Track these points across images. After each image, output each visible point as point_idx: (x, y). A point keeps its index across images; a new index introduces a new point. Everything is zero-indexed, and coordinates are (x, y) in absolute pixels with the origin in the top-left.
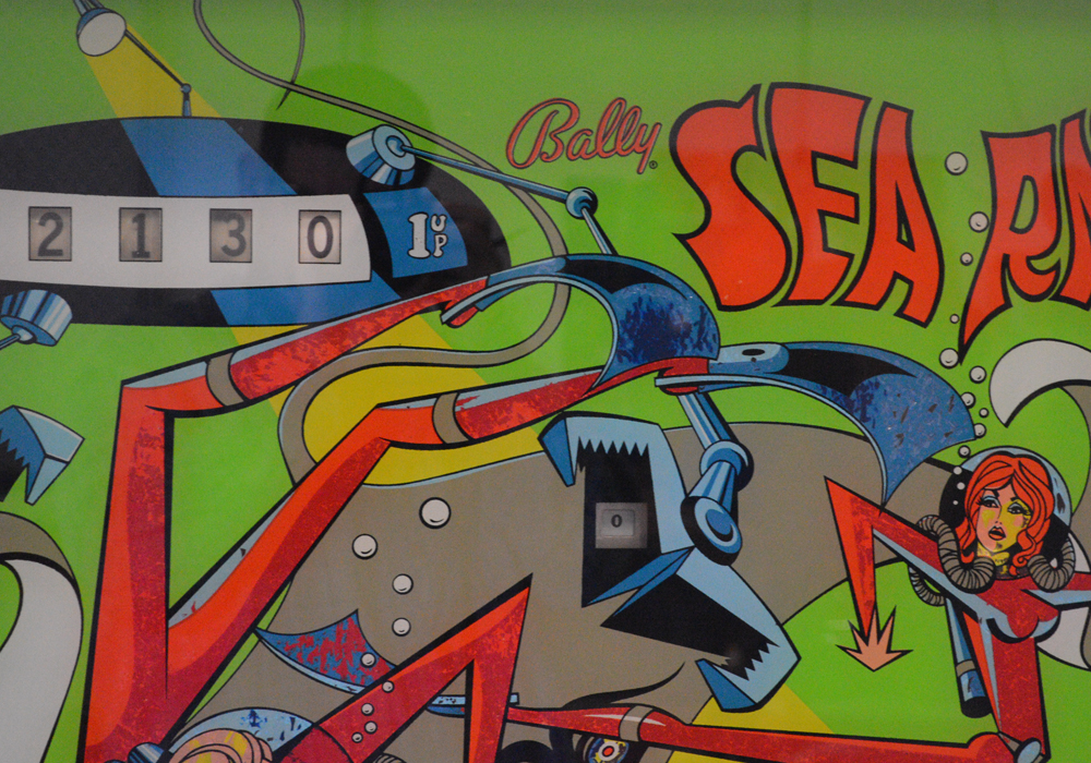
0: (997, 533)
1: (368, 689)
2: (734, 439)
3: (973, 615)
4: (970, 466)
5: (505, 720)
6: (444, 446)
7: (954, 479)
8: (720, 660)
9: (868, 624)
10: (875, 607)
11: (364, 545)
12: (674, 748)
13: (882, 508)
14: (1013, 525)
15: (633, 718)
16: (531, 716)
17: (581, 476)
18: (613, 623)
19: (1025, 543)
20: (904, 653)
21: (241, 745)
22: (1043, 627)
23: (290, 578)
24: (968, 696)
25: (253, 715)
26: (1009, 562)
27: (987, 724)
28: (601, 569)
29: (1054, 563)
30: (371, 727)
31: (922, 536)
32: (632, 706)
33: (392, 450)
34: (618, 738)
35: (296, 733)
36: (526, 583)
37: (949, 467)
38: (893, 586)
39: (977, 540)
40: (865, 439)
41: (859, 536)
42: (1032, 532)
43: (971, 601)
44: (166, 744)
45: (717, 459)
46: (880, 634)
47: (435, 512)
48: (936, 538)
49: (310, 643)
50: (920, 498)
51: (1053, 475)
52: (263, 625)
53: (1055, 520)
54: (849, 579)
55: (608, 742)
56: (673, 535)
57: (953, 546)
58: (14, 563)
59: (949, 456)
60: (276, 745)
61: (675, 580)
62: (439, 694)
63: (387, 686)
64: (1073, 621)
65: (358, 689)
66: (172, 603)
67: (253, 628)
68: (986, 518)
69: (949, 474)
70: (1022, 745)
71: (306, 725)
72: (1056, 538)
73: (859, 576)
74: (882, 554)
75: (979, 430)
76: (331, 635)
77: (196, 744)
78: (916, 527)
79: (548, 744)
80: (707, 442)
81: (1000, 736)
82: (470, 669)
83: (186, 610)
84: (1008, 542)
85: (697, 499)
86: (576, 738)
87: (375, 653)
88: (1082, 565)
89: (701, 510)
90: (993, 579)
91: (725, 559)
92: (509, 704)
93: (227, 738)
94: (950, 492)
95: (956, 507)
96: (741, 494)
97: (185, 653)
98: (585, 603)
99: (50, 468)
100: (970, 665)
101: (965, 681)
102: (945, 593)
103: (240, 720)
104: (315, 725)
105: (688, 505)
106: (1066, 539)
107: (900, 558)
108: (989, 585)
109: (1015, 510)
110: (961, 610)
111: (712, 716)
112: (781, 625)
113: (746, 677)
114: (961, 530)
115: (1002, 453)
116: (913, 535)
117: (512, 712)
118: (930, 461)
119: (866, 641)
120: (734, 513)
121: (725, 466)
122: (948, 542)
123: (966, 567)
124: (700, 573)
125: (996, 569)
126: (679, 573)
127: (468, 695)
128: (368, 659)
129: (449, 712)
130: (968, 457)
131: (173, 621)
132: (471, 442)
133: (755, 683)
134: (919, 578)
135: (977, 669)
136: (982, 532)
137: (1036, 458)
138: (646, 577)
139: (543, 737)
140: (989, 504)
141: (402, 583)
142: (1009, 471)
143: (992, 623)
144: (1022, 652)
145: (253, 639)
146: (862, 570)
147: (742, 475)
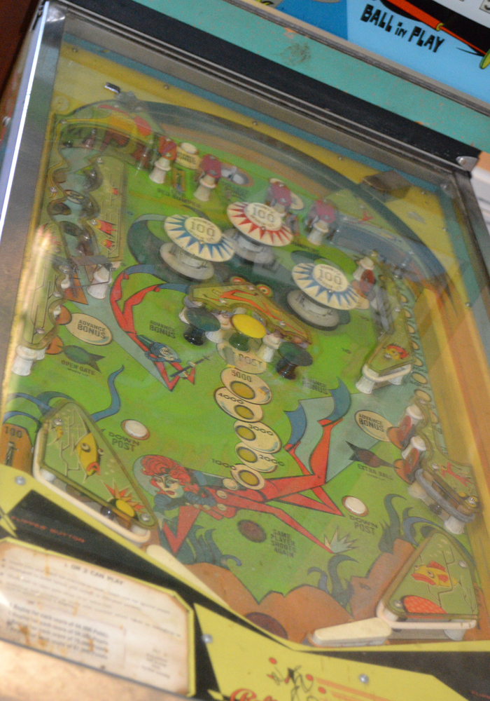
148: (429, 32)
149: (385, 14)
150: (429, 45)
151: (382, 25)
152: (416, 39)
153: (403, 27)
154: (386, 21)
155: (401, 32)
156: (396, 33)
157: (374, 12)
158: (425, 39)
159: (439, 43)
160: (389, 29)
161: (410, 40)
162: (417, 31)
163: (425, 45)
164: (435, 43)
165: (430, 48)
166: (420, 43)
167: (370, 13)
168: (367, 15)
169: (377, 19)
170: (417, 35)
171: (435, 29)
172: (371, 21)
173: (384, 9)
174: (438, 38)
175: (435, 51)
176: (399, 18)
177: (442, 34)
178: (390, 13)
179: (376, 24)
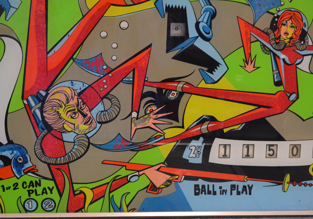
0: (287, 34)
1: (104, 76)
2: (211, 5)
3: (279, 57)
4: (279, 14)
5: (144, 85)
6: (127, 5)
7: (275, 18)
8: (206, 69)
9: (248, 59)
10: (250, 54)
11: (104, 34)
12: (192, 94)
13: (253, 26)
14: (291, 31)
15: (180, 85)
16: (151, 84)
17: (166, 15)
18: (174, 58)
19: (294, 37)
20: (258, 68)
21: (68, 91)
22: (298, 61)
23: (82, 43)
24: (276, 80)
25: (72, 83)
26: (289, 42)
27: (281, 88)
28: (172, 42)
29: (302, 43)
30: (105, 86)
31: (264, 34)
32: (180, 82)
33: (111, 6)
34: (176, 91)
35: (84, 88)
36: (150, 46)
37: (273, 14)
38: (256, 48)
39: (280, 35)
40: (249, 5)
41: (246, 34)
42: (296, 33)
43: (278, 53)
44: (47, 91)
45: (206, 11)
46: (251, 62)
47: (124, 25)
48: (269, 35)
49: (88, 62)
50: (264, 23)
51: (303, 17)
52: (74, 57)
53: (303, 30)
54: (243, 46)
55: (173, 92)
56: (193, 33)
57: (273, 37)
58: (3, 38)
59: (273, 11)
60: (79, 91)
61: (193, 45)
62: (125, 77)
63: (110, 75)
64: (307, 59)
65: (102, 76)
66: (48, 50)
67: (72, 58)
68: (283, 29)
69: (273, 16)
70: (291, 95)
71: (87, 86)
72: (303, 35)
73: (246, 46)
74: (253, 39)
75: (282, 3)
76: (94, 60)
77: (56, 90)
78: (263, 31)
79: (156, 92)
80: (203, 5)
81: (285, 92)
82: (134, 70)
83: (52, 52)
84: (289, 36)
85: (200, 22)
86: (164, 91)
87: (107, 65)
88: (310, 43)
89: (201, 26)
90: (285, 47)
91: (207, 40)
92: (145, 81)
93: (65, 89)
94: (273, 21)
95: (275, 26)
96: (213, 21)
97: (52, 64)
98: (167, 52)
99: (12, 10)
100: (277, 71)
101: (275, 76)
102: (271, 51)
103: (68, 84)
104: (90, 86)
105: (197, 24)
106: (306, 36)
107: (258, 40)
108: (283, 49)
109: (292, 27)
110: (275, 55)
111: (203, 85)
112: (223, 59)
113: (212, 74)
114: (276, 32)
115: (289, 10)
116: (262, 34)
117: (145, 83)
118: (268, 12)
119: (248, 64)
120: (210, 27)
121: (208, 13)
122: (272, 36)
123: (277, 43)
124: (200, 44)
125: (285, 44)
127: (133, 78)
128: (105, 67)
129: (128, 83)
130: (279, 11)
131: (48, 55)
132: (135, 4)
133: (216, 75)
134: (263, 46)
135: (279, 73)
136: (282, 33)
137: (299, 12)
138: (185, 45)
139: (155, 90)
140: (284, 25)
141: (115, 45)
142: (290, 15)
143: (284, 60)
144: (292, 67)
145: (72, 61)
146: (247, 44)
147: (213, 15)
148: (241, 185)
149: (208, 186)
150: (244, 192)
151: (209, 193)
152: (235, 192)
153: (223, 188)
154: (211, 189)
155: (223, 192)
156: (221, 194)
157: (200, 187)
158: (240, 189)
159: (250, 188)
160: (215, 193)
161: (231, 194)
162: (233, 187)
163: (242, 193)
164: (247, 190)
165: (246, 194)
166: (238, 193)
167: (199, 189)
168: (197, 191)
169: (205, 191)
170: (235, 189)
171: (244, 181)
172: (202, 193)
173: (206, 183)
174: (248, 185)
175: (250, 194)
176: (217, 185)
177: (250, 183)
178: (211, 184)
179: (205, 194)
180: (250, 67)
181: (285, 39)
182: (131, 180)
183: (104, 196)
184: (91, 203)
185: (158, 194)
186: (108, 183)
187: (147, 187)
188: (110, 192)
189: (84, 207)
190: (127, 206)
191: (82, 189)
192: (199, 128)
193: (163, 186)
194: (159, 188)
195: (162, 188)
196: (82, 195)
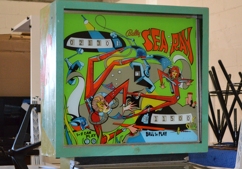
0: (174, 75)
1: (113, 91)
2: (148, 65)
3: (172, 83)
4: (171, 68)
5: (127, 94)
6: (120, 65)
7: (170, 69)
8: (148, 88)
9: (162, 84)
10: (163, 82)
11: (113, 75)
12: (143, 97)
13: (163, 72)
14: (176, 74)
15: (139, 94)
16: (129, 94)
17: (134, 68)
18: (137, 84)
19: (177, 76)
20: (166, 87)
21: (101, 96)
22: (179, 84)
23: (105, 79)
24: (172, 92)
25: (102, 93)
26: (175, 78)
27: (174, 95)
28: (136, 78)
29: (180, 78)
30: (114, 95)
31: (167, 75)
32: (139, 93)
33: (115, 65)
34: (138, 96)
35: (106, 95)
36: (129, 79)
37: (169, 68)
38: (164, 80)
39: (172, 75)
40: (161, 65)
41: (161, 75)
42: (178, 74)
43: (172, 82)
44: (93, 96)
45: (147, 67)
46: (163, 85)
47: (120, 72)
48: (168, 75)
49: (107, 86)
50: (166, 71)
51: (179, 69)
52: (103, 84)
53: (180, 73)
54: (160, 79)
55: (137, 96)
56: (143, 75)
57: (170, 76)
58: (78, 77)
59: (169, 67)
60: (104, 96)
61: (143, 79)
62: (120, 91)
63: (115, 90)
64: (182, 84)
65: (112, 91)
66: (94, 81)
67: (102, 84)
68: (173, 73)
69: (169, 69)
70: (177, 97)
71: (107, 94)
72: (180, 75)
73: (161, 79)
74: (163, 77)
75: (172, 64)
76: (110, 85)
77: (96, 96)
78: (166, 74)
79: (131, 96)
80: (146, 65)
82: (123, 88)
83: (95, 82)
84: (175, 75)
85: (145, 71)
86: (134, 96)
87: (114, 87)
88: (182, 78)
89: (145, 72)
90: (174, 79)
91: (148, 77)
92: (127, 92)
93: (100, 96)
94: (169, 70)
95: (170, 72)
96: (149, 70)
97: (95, 87)
98: (134, 82)
99: (82, 67)
100: (172, 88)
101: (172, 90)
102: (169, 81)
103: (101, 94)
104: (108, 94)
105: (144, 72)
106: (181, 75)
107: (165, 77)
108: (173, 80)
109: (176, 72)
110: (171, 83)
111: (147, 94)
112: (154, 84)
113: (150, 89)
114: (171, 74)
115: (174, 67)
116: (166, 75)
117: (128, 93)
118: (167, 67)
119: (162, 86)
120: (149, 72)
121: (148, 67)
122: (169, 76)
123: (171, 78)
124: (146, 79)
125: (174, 78)
126: (144, 79)
127: (123, 91)
128: (113, 87)
129: (121, 93)
130: (171, 67)
131: (94, 83)
132: (123, 65)
133: (151, 90)
134: (167, 79)
135: (173, 89)
136: (173, 75)
137: (178, 67)
138: (140, 79)
139: (130, 96)
140: (173, 72)
141: (116, 79)
142: (175, 68)
143: (174, 84)
144: (177, 87)
145: (102, 85)
146: (161, 78)
147: (149, 68)
148: (162, 132)
149: (151, 132)
150: (164, 135)
151: (151, 135)
152: (160, 135)
153: (156, 134)
154: (152, 134)
155: (156, 135)
157: (148, 133)
158: (162, 134)
159: (166, 133)
160: (153, 135)
161: (159, 136)
162: (160, 133)
163: (163, 135)
164: (165, 134)
165: (165, 135)
166: (162, 135)
167: (148, 134)
168: (147, 135)
169: (150, 135)
170: (160, 134)
171: (164, 130)
172: (149, 135)
173: (150, 131)
174: (165, 132)
175: (166, 135)
176: (154, 132)
177: (166, 131)
178: (152, 132)
179: (150, 136)
180: (163, 87)
181: (174, 76)
182: (123, 131)
183: (114, 137)
184: (109, 140)
185: (133, 136)
186: (115, 132)
187: (129, 133)
188: (116, 136)
189: (106, 142)
190: (122, 141)
191: (106, 135)
192: (147, 110)
193: (135, 133)
194: (133, 134)
195: (135, 134)
196: (106, 137)
